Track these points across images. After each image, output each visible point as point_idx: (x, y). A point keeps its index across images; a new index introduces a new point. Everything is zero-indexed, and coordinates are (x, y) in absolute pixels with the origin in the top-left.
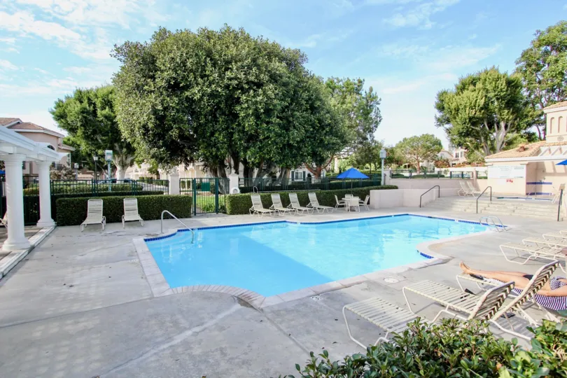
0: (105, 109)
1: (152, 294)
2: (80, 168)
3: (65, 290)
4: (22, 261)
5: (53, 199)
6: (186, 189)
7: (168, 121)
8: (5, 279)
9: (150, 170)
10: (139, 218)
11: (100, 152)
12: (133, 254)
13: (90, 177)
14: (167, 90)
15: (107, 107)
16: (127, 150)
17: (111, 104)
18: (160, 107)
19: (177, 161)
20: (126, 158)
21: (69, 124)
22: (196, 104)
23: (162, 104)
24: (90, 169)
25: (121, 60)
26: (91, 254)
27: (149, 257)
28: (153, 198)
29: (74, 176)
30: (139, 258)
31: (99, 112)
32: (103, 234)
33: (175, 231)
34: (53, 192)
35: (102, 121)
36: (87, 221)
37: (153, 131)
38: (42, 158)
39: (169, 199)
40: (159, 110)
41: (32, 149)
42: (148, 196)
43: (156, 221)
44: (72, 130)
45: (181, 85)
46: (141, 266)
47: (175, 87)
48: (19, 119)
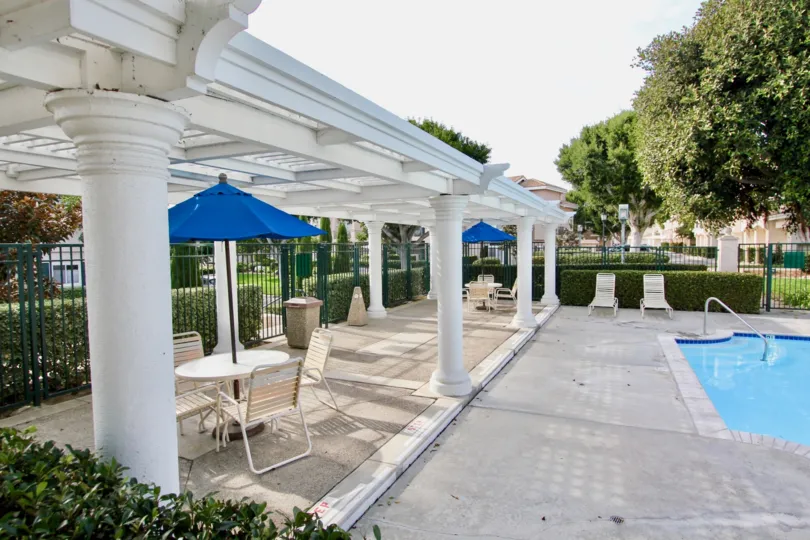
0: (618, 146)
1: (695, 428)
2: (584, 231)
3: (575, 387)
4: (530, 341)
5: (558, 270)
6: (747, 263)
7: (722, 147)
8: (516, 358)
9: (681, 232)
10: (665, 305)
11: (609, 208)
12: (659, 359)
13: (594, 242)
14: (721, 95)
15: (621, 144)
16: (647, 201)
17: (626, 138)
18: (707, 127)
19: (732, 213)
20: (645, 214)
21: (574, 175)
22: (778, 108)
23: (712, 121)
24: (594, 232)
25: (646, 68)
26: (604, 348)
27: (686, 368)
28: (689, 275)
29: (577, 242)
30: (669, 367)
31: (610, 152)
32: (615, 321)
33: (729, 333)
34: (558, 261)
35: (613, 165)
36: (595, 303)
37: (693, 167)
38: (549, 220)
39: (717, 279)
40: (705, 132)
41: (541, 210)
42: (680, 272)
43: (693, 313)
44: (577, 181)
45: (749, 79)
46: (675, 380)
47: (735, 87)
48: (523, 176)
